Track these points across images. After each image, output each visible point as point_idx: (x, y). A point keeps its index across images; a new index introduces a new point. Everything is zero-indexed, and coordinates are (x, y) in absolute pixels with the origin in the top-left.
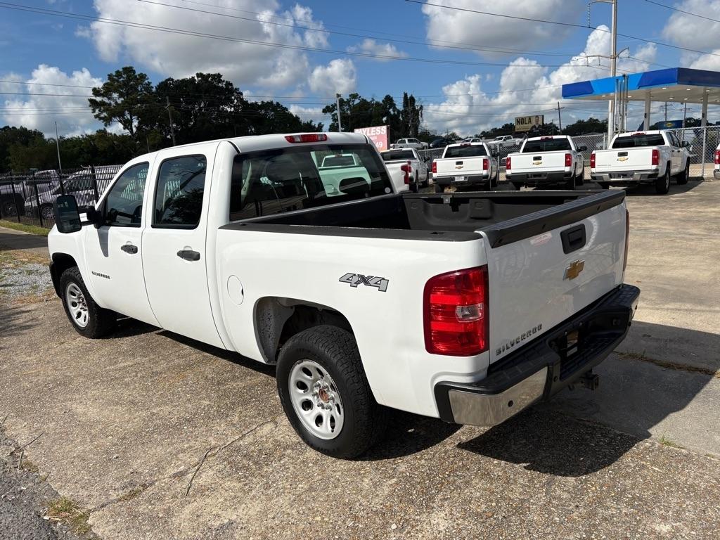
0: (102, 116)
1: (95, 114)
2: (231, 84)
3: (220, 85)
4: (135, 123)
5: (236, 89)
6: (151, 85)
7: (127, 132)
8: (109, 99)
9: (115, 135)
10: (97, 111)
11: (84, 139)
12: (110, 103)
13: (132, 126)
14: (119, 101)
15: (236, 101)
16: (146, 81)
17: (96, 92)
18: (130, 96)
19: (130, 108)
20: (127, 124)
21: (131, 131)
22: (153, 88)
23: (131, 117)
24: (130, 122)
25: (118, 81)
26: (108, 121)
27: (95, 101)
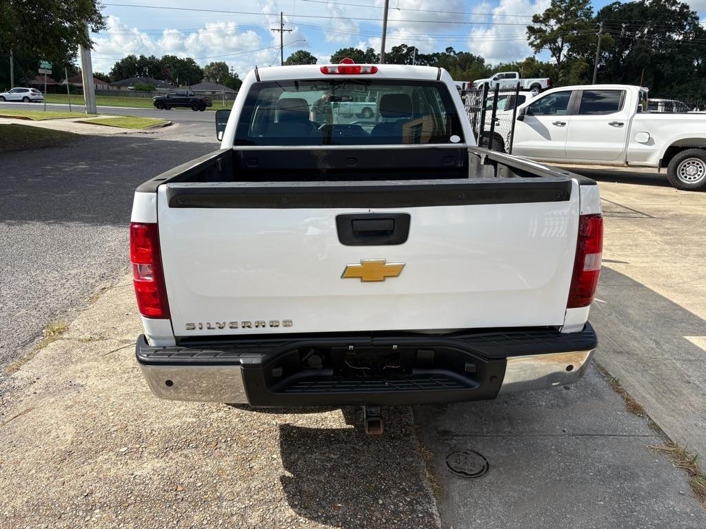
0: (535, 43)
1: (529, 41)
2: (687, 7)
3: (674, 8)
4: (565, 52)
5: (693, 13)
6: (592, 10)
7: (553, 61)
8: (546, 25)
9: (541, 63)
10: (533, 37)
11: (513, 66)
12: (546, 30)
13: (560, 54)
14: (555, 28)
15: (687, 27)
16: (588, 6)
17: (536, 19)
18: (567, 23)
19: (564, 35)
20: (556, 51)
21: (558, 60)
22: (593, 12)
23: (562, 44)
24: (560, 50)
25: (559, 7)
26: (538, 48)
27: (533, 28)
